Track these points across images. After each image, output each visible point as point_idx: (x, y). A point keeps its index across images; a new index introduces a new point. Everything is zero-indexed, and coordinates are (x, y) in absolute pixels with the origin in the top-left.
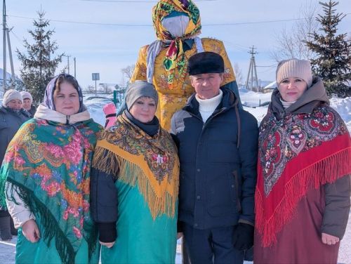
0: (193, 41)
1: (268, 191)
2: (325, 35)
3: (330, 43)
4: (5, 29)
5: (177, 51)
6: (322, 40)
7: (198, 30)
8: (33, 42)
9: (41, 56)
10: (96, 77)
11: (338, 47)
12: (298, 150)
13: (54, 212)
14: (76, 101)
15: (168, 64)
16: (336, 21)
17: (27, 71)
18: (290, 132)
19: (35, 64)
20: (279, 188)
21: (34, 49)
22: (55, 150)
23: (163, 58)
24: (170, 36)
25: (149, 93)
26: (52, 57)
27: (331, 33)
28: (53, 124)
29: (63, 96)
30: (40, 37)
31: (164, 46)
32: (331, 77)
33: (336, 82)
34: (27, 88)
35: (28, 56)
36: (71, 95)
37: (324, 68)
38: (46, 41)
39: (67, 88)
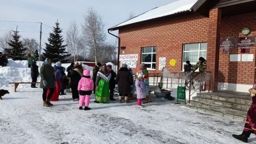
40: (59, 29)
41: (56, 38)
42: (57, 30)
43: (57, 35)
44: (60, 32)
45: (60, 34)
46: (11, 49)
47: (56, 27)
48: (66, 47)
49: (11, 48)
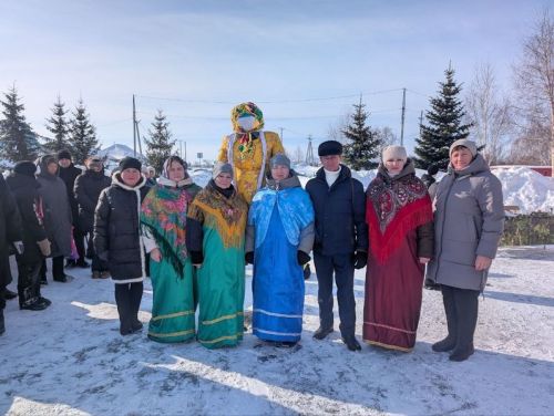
0: (258, 134)
1: (383, 229)
2: (357, 127)
3: (360, 132)
4: (135, 122)
5: (248, 140)
6: (355, 131)
7: (262, 126)
8: (155, 131)
9: (161, 141)
10: (200, 155)
11: (367, 136)
12: (403, 204)
13: (170, 242)
14: (182, 173)
15: (242, 149)
16: (364, 117)
17: (151, 152)
18: (397, 192)
19: (156, 147)
20: (391, 227)
21: (156, 136)
22: (169, 203)
23: (238, 146)
24: (243, 130)
25: (227, 169)
26: (169, 142)
27: (361, 126)
28: (169, 187)
29: (173, 170)
30: (159, 128)
31: (239, 136)
32: (361, 156)
33: (364, 160)
34: (152, 164)
35: (151, 141)
36: (179, 169)
37: (356, 150)
38: (164, 131)
39: (176, 165)
40: (454, 85)
41: (445, 109)
42: (450, 89)
43: (448, 100)
44: (456, 91)
45: (457, 98)
46: (349, 146)
47: (446, 82)
48: (471, 130)
49: (350, 141)
